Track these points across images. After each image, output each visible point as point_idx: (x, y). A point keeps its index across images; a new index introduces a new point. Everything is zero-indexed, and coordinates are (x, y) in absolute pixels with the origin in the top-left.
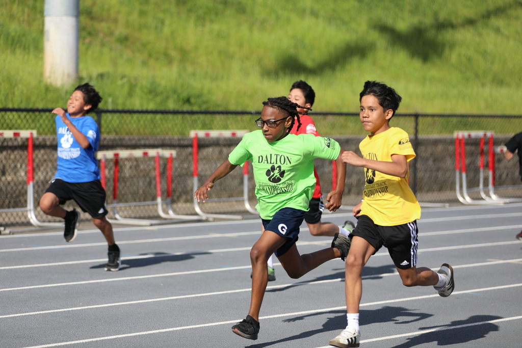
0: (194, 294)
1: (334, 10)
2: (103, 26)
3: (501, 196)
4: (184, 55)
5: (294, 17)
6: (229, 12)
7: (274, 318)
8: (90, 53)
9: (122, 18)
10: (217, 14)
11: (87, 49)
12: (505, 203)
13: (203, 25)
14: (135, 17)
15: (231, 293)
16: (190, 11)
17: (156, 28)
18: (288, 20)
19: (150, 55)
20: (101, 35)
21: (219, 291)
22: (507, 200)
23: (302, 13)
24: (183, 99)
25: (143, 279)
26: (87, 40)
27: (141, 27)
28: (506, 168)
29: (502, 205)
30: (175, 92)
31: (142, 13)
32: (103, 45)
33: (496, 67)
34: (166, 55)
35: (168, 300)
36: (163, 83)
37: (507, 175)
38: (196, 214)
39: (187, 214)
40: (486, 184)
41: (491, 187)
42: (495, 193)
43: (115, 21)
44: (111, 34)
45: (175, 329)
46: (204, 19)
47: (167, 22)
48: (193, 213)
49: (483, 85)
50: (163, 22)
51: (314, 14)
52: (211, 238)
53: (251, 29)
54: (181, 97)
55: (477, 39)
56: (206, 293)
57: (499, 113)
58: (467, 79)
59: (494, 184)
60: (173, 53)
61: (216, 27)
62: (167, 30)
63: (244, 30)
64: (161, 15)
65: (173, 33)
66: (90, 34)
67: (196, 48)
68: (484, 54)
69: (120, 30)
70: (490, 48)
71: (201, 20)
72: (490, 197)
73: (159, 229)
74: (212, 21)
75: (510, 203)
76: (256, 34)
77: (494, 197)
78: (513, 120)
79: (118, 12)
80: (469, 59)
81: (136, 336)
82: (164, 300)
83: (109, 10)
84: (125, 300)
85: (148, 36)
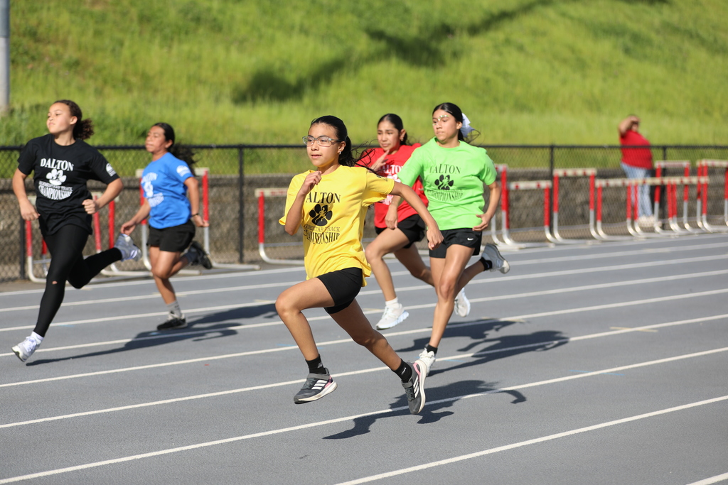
0: (107, 370)
1: (328, 27)
2: (51, 49)
3: (517, 240)
4: (146, 80)
5: (279, 35)
6: (201, 31)
7: (197, 399)
8: (31, 80)
9: (72, 39)
10: (187, 33)
11: (29, 76)
12: (521, 249)
13: (170, 47)
14: (88, 38)
15: (154, 368)
16: (154, 30)
17: (113, 50)
18: (272, 40)
19: (105, 82)
20: (47, 60)
21: (139, 366)
22: (523, 245)
23: (289, 30)
24: (137, 133)
25: (51, 352)
26: (30, 66)
27: (95, 50)
28: (525, 207)
29: (517, 250)
30: (127, 124)
31: (98, 33)
32: (47, 71)
33: (519, 91)
34: (124, 81)
35: (71, 379)
36: (113, 114)
37: (528, 215)
38: (145, 269)
39: (134, 270)
40: (499, 227)
41: (504, 230)
42: (509, 237)
43: (65, 43)
44: (58, 57)
45: (66, 416)
46: (172, 39)
47: (127, 43)
48: (142, 268)
49: (502, 111)
50: (121, 44)
51: (304, 31)
52: (154, 298)
53: (228, 50)
54: (135, 130)
55: (497, 58)
56: (123, 368)
57: (518, 142)
58: (485, 105)
59: (508, 227)
60: (134, 80)
61: (186, 47)
62: (126, 53)
63: (220, 52)
64: (119, 35)
65: (133, 56)
66: (33, 59)
67: (161, 73)
68: (505, 75)
69: (71, 54)
70: (511, 68)
71: (167, 41)
72: (503, 241)
73: (94, 289)
74: (180, 42)
75: (527, 248)
76: (234, 54)
77: (508, 241)
78: (534, 151)
79: (69, 32)
80: (487, 81)
81: (13, 427)
82: (66, 380)
83: (57, 30)
84: (18, 379)
85: (104, 60)
